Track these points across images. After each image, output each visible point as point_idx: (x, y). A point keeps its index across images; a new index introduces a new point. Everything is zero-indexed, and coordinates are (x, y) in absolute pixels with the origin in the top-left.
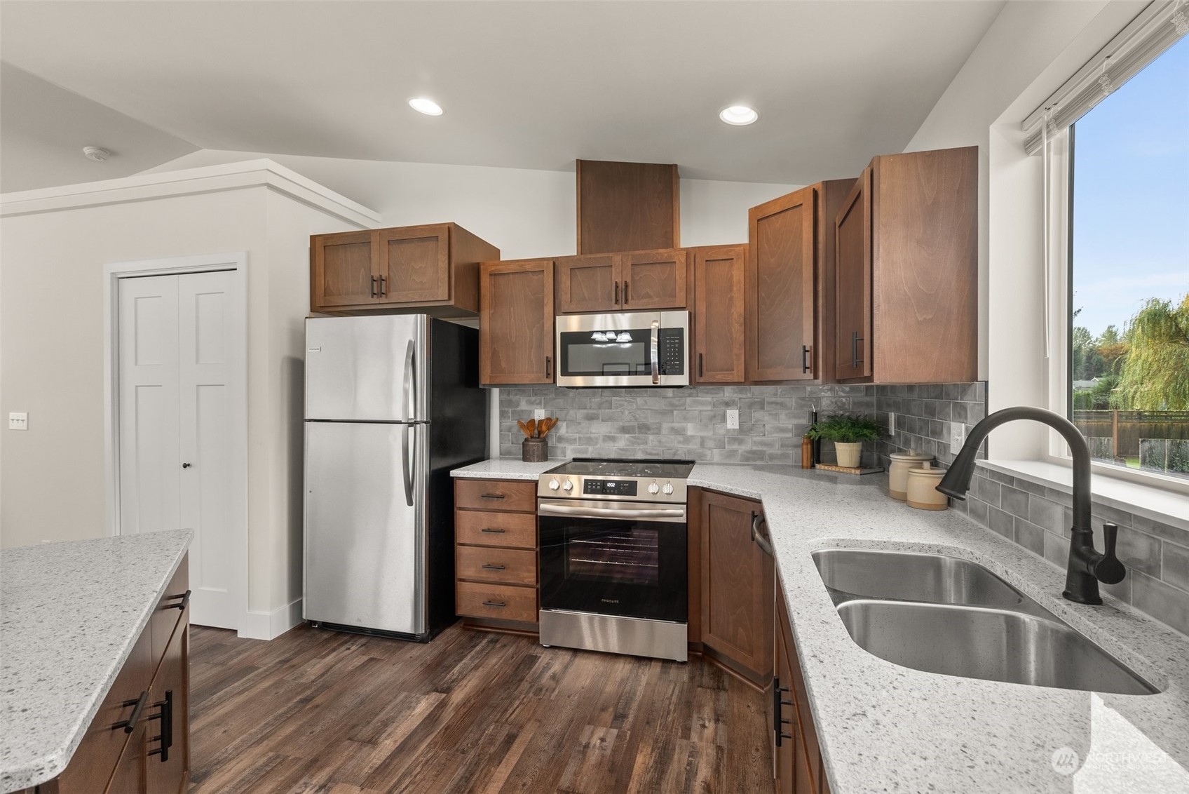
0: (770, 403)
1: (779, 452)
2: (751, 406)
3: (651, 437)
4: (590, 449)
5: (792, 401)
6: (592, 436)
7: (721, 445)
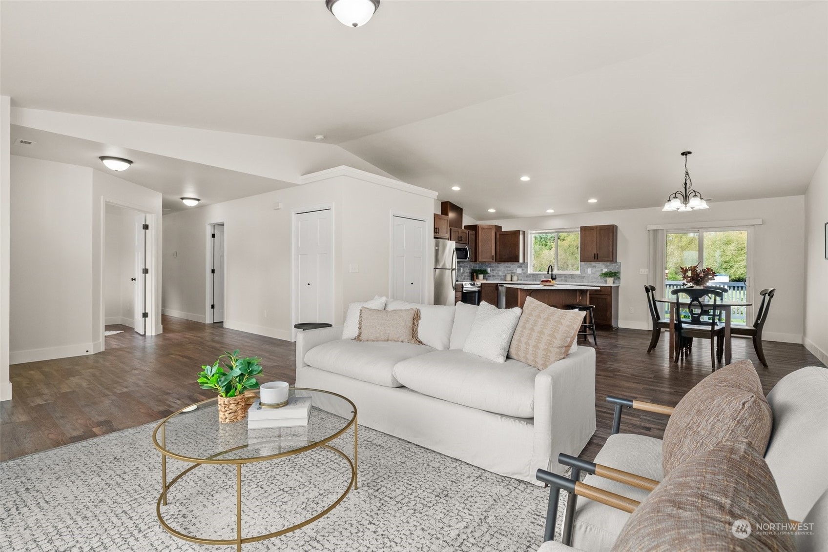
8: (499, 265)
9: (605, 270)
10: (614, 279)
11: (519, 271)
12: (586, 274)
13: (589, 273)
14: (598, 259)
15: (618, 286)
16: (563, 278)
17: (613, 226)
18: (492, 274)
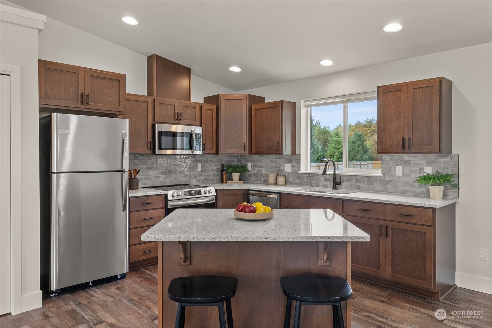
0: (210, 161)
1: (212, 178)
2: (205, 162)
3: (173, 176)
4: (149, 182)
5: (215, 160)
6: (150, 176)
7: (196, 177)
8: (262, 158)
9: (428, 170)
10: (445, 188)
11: (288, 168)
12: (392, 175)
13: (397, 174)
14: (409, 148)
15: (454, 205)
16: (354, 183)
17: (441, 80)
18: (253, 172)
